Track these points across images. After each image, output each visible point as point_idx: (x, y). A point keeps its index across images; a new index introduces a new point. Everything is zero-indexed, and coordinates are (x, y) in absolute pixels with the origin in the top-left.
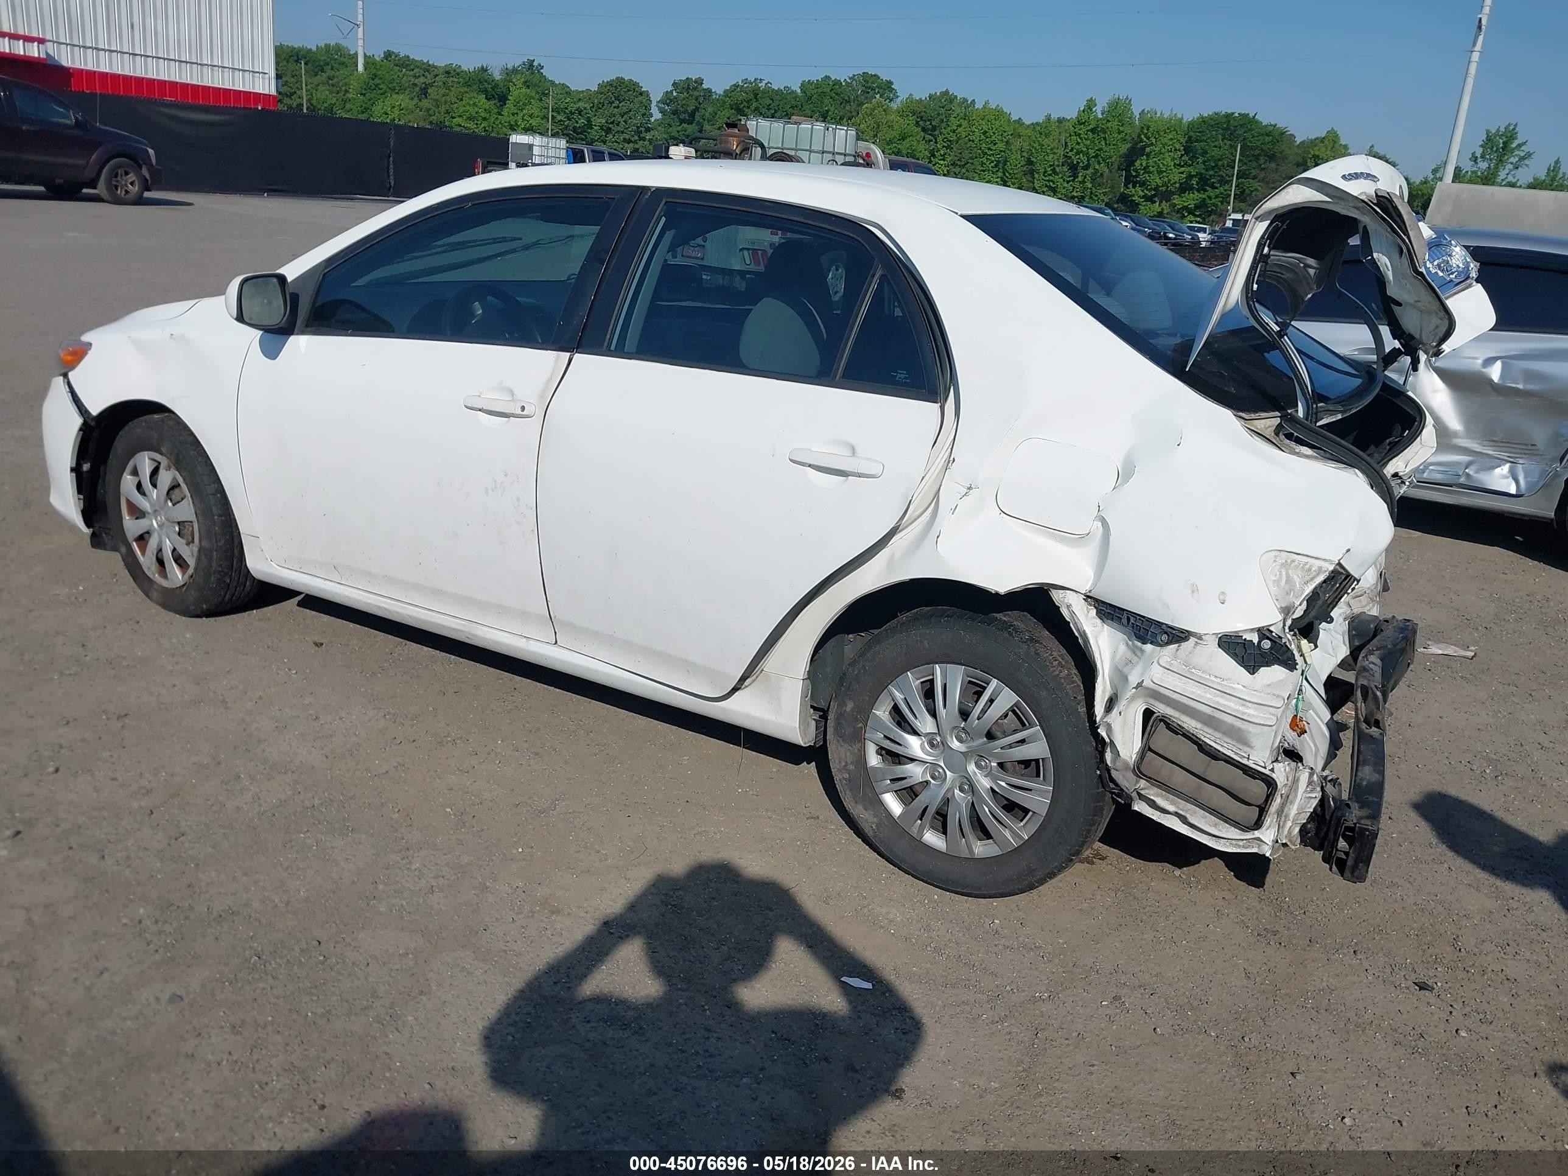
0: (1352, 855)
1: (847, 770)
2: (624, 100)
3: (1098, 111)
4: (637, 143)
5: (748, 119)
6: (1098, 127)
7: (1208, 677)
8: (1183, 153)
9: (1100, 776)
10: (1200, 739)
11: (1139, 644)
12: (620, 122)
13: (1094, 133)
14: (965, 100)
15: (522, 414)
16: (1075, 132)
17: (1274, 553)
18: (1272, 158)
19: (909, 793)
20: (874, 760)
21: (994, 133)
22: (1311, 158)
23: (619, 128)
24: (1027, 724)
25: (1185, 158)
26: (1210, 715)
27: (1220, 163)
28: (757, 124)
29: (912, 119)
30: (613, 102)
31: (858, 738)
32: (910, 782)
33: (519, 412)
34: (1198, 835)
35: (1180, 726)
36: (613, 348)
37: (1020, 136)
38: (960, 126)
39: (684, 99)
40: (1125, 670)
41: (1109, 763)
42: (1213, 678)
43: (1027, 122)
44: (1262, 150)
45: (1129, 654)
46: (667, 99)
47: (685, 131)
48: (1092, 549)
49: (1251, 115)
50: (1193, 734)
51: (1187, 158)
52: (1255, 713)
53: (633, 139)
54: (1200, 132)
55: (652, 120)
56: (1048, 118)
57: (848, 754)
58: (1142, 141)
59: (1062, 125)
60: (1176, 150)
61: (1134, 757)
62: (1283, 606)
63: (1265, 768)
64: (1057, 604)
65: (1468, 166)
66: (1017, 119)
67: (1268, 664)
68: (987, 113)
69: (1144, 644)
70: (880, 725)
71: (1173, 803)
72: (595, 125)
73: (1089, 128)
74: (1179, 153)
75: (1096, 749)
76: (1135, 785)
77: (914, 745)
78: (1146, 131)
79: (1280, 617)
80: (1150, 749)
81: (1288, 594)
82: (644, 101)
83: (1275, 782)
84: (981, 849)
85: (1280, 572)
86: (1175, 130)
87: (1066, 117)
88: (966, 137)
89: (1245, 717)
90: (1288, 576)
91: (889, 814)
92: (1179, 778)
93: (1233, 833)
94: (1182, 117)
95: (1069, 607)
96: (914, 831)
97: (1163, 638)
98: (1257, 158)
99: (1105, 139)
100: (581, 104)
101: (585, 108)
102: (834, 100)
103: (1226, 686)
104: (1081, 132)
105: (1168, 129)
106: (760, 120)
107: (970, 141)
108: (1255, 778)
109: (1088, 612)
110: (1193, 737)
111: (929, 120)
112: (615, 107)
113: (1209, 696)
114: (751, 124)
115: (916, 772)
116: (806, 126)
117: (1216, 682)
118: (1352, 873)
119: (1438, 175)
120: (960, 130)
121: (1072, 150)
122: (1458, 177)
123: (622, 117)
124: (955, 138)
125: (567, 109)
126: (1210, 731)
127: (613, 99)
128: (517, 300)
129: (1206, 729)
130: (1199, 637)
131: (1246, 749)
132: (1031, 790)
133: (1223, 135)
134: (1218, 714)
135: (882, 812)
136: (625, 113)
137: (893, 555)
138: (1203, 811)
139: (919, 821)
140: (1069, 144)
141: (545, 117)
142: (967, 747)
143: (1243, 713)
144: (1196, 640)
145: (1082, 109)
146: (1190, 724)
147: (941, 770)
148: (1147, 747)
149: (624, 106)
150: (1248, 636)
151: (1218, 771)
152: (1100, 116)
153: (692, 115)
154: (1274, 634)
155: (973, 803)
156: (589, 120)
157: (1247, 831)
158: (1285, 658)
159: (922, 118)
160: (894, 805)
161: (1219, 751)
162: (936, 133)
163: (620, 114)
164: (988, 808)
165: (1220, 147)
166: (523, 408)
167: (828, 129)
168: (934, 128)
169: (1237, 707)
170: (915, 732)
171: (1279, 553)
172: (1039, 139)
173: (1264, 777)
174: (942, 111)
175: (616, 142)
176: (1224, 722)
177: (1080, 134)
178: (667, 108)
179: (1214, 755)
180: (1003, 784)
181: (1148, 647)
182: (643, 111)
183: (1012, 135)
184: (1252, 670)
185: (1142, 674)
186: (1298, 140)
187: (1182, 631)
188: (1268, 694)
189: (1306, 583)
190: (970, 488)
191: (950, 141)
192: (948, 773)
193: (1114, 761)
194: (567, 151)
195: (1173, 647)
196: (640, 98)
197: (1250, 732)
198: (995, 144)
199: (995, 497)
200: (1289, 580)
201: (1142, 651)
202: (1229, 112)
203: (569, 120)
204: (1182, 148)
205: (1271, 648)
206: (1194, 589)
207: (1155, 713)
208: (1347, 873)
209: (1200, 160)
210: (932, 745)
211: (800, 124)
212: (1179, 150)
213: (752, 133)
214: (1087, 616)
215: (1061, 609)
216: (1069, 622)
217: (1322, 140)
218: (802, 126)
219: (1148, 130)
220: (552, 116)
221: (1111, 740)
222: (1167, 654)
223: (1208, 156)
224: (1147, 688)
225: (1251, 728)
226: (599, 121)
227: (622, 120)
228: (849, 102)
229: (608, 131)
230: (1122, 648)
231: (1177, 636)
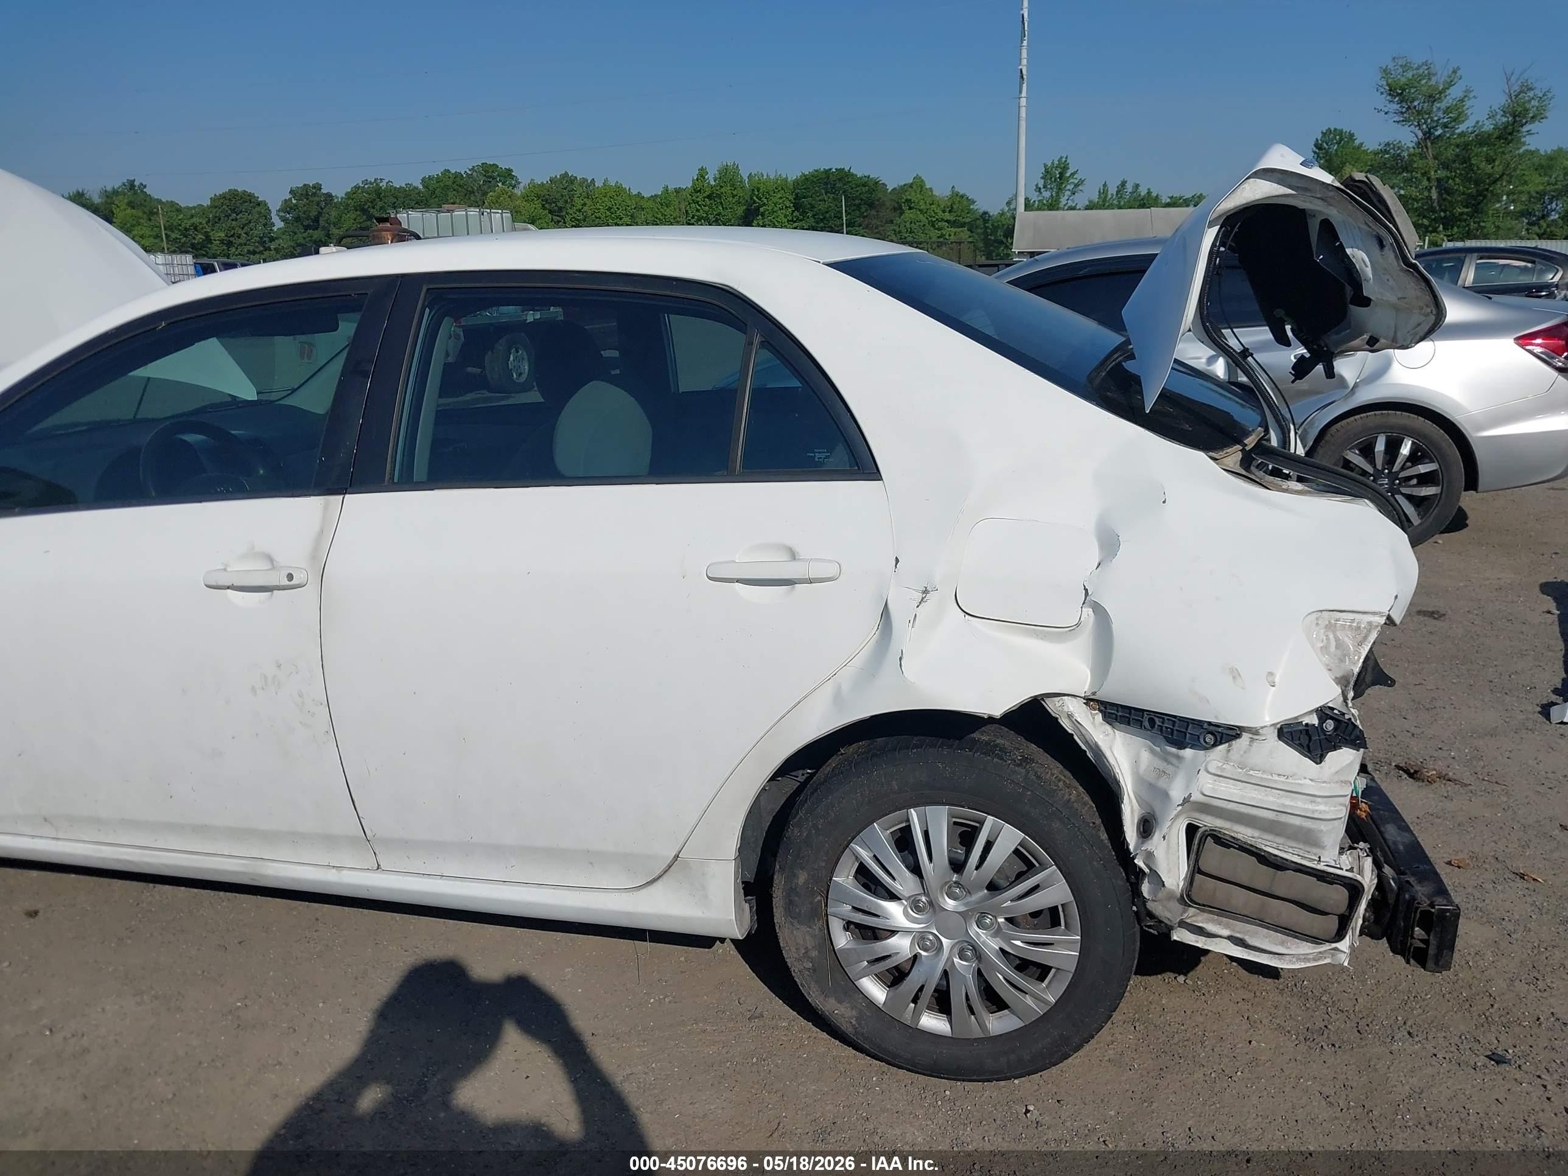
0: (1433, 941)
1: (809, 957)
2: (241, 212)
3: (711, 179)
4: (263, 254)
5: (397, 213)
6: (713, 193)
7: (1270, 777)
8: (794, 209)
9: (1136, 913)
10: (1260, 849)
11: (1174, 750)
12: (240, 234)
13: (710, 200)
14: (585, 180)
15: (291, 584)
16: (693, 200)
17: (1315, 615)
18: (871, 206)
19: (896, 977)
20: (842, 940)
21: (618, 209)
22: (904, 203)
23: (240, 241)
24: (1037, 865)
25: (796, 213)
26: (1273, 821)
27: (828, 215)
28: (408, 216)
29: (538, 204)
30: (230, 215)
31: (820, 915)
32: (897, 961)
33: (285, 582)
34: (1255, 956)
35: (1234, 838)
36: (396, 480)
37: (643, 209)
38: (585, 204)
39: (304, 206)
40: (1162, 783)
41: (1145, 894)
42: (1276, 778)
43: (646, 195)
44: (862, 200)
45: (1161, 765)
46: (287, 207)
47: (311, 237)
48: (1084, 641)
49: (847, 169)
50: (1251, 846)
51: (798, 214)
52: (1326, 809)
53: (257, 250)
54: (805, 189)
55: (275, 229)
56: (666, 189)
57: (808, 937)
58: (755, 202)
59: (680, 194)
60: (786, 207)
61: (1181, 884)
62: (1338, 676)
63: (1342, 869)
64: (1054, 715)
65: (1034, 197)
66: (637, 193)
67: (1335, 748)
68: (608, 190)
69: (1181, 749)
70: (845, 896)
71: (1227, 926)
72: (215, 240)
73: (705, 195)
74: (790, 210)
75: (1128, 880)
76: (1182, 915)
77: (895, 912)
78: (757, 193)
79: (1338, 690)
80: (1200, 872)
81: (1342, 660)
82: (263, 211)
83: (1362, 884)
84: (997, 1024)
85: (1327, 636)
86: (782, 189)
87: (682, 187)
88: (592, 215)
89: (1315, 816)
90: (1337, 639)
91: (870, 1003)
92: (1240, 898)
93: (1306, 948)
94: (787, 178)
95: (1070, 716)
96: (907, 1017)
97: (1207, 740)
98: (858, 207)
99: (721, 203)
100: (196, 220)
101: (201, 223)
102: (458, 192)
103: (1291, 784)
104: (698, 199)
105: (776, 189)
106: (410, 212)
107: (597, 218)
108: (1331, 883)
109: (1094, 718)
110: (1251, 849)
111: (554, 202)
112: (233, 220)
113: (1271, 799)
114: (402, 216)
115: (901, 946)
116: (459, 213)
117: (1280, 782)
118: (1437, 964)
119: (1012, 207)
120: (585, 208)
121: (693, 218)
122: (1028, 206)
123: (243, 228)
124: (582, 217)
125: (180, 225)
126: (1270, 837)
127: (229, 212)
128: (232, 434)
129: (1266, 836)
130: (1254, 732)
131: (1315, 850)
132: (1052, 944)
133: (825, 189)
134: (1283, 818)
135: (860, 1001)
136: (246, 224)
137: (839, 688)
138: (1266, 930)
139: (912, 1005)
140: (690, 212)
141: (158, 236)
142: (966, 905)
143: (1314, 811)
144: (1251, 736)
145: (695, 178)
146: (1245, 833)
147: (931, 937)
148: (1196, 870)
149: (243, 218)
150: (1306, 720)
151: (1288, 881)
152: (713, 183)
153: (316, 220)
154: (1335, 711)
155: (979, 971)
156: (207, 236)
157: (1321, 944)
158: (1353, 737)
159: (546, 201)
160: (877, 992)
161: (1287, 860)
162: (564, 213)
163: (239, 227)
164: (1001, 975)
165: (825, 201)
166: (290, 577)
167: (483, 214)
168: (560, 209)
169: (1306, 806)
170: (893, 897)
171: (1320, 614)
172: (661, 210)
173: (1347, 881)
174: (565, 192)
175: (240, 254)
176: (1291, 825)
177: (698, 202)
178: (288, 216)
179: (1278, 865)
180: (1018, 943)
181: (1188, 753)
182: (262, 220)
183: (635, 208)
184: (1318, 758)
185: (1187, 787)
186: (890, 188)
187: (1231, 728)
188: (1337, 782)
189: (1360, 644)
190: (926, 591)
191: (578, 220)
192: (943, 939)
193: (1154, 892)
194: (195, 267)
195: (1222, 748)
196: (258, 209)
197: (1321, 831)
198: (621, 219)
199: (954, 597)
200: (1339, 645)
201: (1178, 757)
202: (827, 168)
203: (186, 236)
204: (792, 205)
205: (1335, 729)
206: (1235, 674)
207: (1199, 827)
208: (1430, 963)
209: (810, 214)
210: (917, 908)
211: (453, 211)
212: (790, 207)
213: (405, 226)
214: (1093, 723)
215: (1060, 720)
216: (1072, 735)
217: (911, 186)
218: (456, 213)
219: (758, 191)
220: (166, 234)
221: (1151, 869)
222: (1215, 758)
223: (816, 209)
224: (1195, 803)
225: (1323, 826)
226: (219, 235)
227: (241, 232)
228: (474, 193)
229: (230, 244)
230: (1145, 756)
231: (1226, 734)
